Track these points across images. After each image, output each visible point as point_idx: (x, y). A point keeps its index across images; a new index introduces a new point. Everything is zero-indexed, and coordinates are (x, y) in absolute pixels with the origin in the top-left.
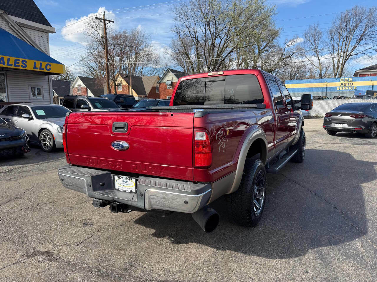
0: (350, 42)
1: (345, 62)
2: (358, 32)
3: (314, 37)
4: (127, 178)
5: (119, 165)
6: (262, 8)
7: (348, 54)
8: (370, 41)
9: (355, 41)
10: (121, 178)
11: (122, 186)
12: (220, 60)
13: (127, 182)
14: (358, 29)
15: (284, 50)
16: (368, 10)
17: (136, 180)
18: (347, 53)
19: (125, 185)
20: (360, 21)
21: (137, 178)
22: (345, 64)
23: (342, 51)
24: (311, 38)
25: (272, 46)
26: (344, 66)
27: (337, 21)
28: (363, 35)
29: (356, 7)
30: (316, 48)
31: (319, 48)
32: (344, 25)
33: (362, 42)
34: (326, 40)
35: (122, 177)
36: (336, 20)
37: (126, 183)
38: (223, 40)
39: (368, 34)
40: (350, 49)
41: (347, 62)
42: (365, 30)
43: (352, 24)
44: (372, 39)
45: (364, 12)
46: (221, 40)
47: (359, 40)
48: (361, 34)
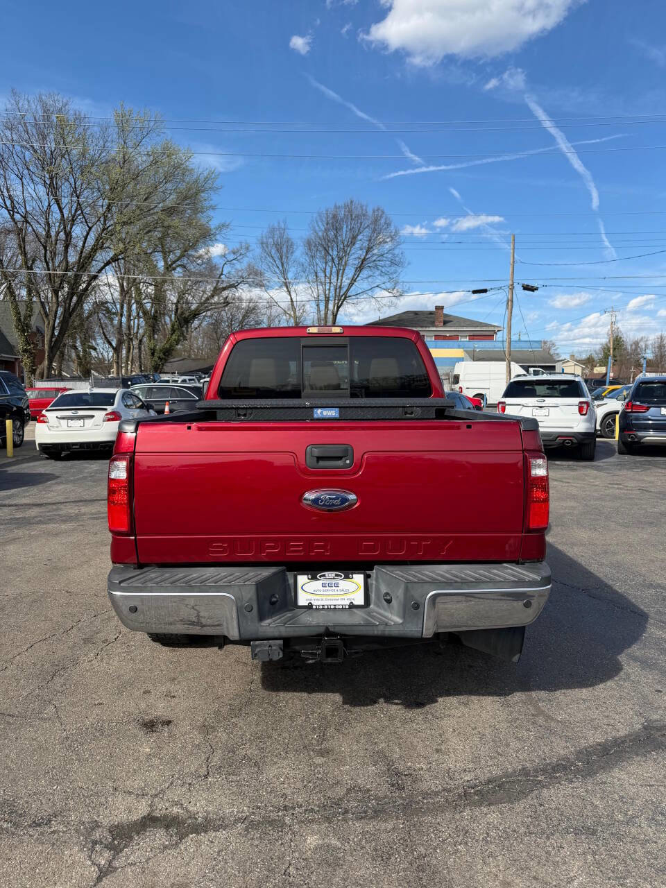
0: (344, 270)
1: (338, 308)
2: (356, 253)
3: (279, 250)
4: (336, 575)
5: (318, 547)
6: (186, 170)
7: (341, 294)
8: (378, 273)
9: (353, 270)
10: (320, 577)
11: (318, 597)
12: (85, 278)
13: (337, 585)
14: (357, 246)
15: (222, 271)
16: (370, 212)
17: (367, 577)
18: (340, 292)
19: (331, 593)
20: (359, 229)
21: (368, 572)
22: (339, 313)
23: (332, 285)
24: (273, 251)
25: (197, 258)
26: (336, 315)
27: (320, 224)
28: (364, 260)
29: (352, 202)
30: (284, 273)
31: (290, 275)
32: (332, 234)
33: (365, 273)
34: (302, 260)
35: (324, 575)
36: (317, 221)
37: (334, 588)
38: (93, 229)
39: (374, 258)
40: (346, 282)
41: (341, 309)
42: (369, 250)
43: (345, 233)
44: (380, 268)
45: (364, 215)
46: (90, 228)
47: (360, 267)
48: (362, 257)
